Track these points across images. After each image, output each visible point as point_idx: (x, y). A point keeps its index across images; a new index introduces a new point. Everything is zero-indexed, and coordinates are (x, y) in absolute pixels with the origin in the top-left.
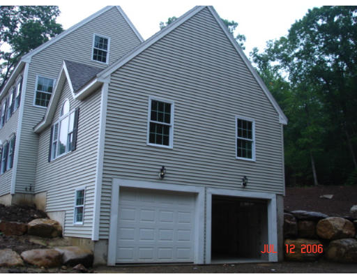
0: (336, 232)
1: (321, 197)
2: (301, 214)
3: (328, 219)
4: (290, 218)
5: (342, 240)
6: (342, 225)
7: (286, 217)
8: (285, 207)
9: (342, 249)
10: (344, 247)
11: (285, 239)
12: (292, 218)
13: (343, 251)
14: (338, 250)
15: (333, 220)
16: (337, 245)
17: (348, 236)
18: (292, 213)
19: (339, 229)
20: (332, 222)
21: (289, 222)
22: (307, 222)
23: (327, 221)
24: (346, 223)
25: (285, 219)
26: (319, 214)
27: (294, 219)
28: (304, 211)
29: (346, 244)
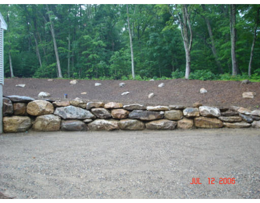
0: (41, 110)
1: (17, 85)
2: (15, 98)
3: (35, 101)
4: (8, 102)
5: (45, 116)
6: (45, 105)
7: (4, 100)
8: (3, 93)
9: (45, 122)
10: (47, 121)
11: (4, 116)
12: (9, 101)
13: (46, 123)
14: (42, 122)
15: (39, 102)
16: (42, 119)
17: (49, 113)
18: (9, 98)
19: (43, 108)
20: (38, 104)
21: (7, 104)
22: (20, 104)
23: (34, 103)
24: (47, 104)
25: (3, 101)
26: (28, 98)
27: (10, 102)
28: (17, 96)
29: (48, 118)
